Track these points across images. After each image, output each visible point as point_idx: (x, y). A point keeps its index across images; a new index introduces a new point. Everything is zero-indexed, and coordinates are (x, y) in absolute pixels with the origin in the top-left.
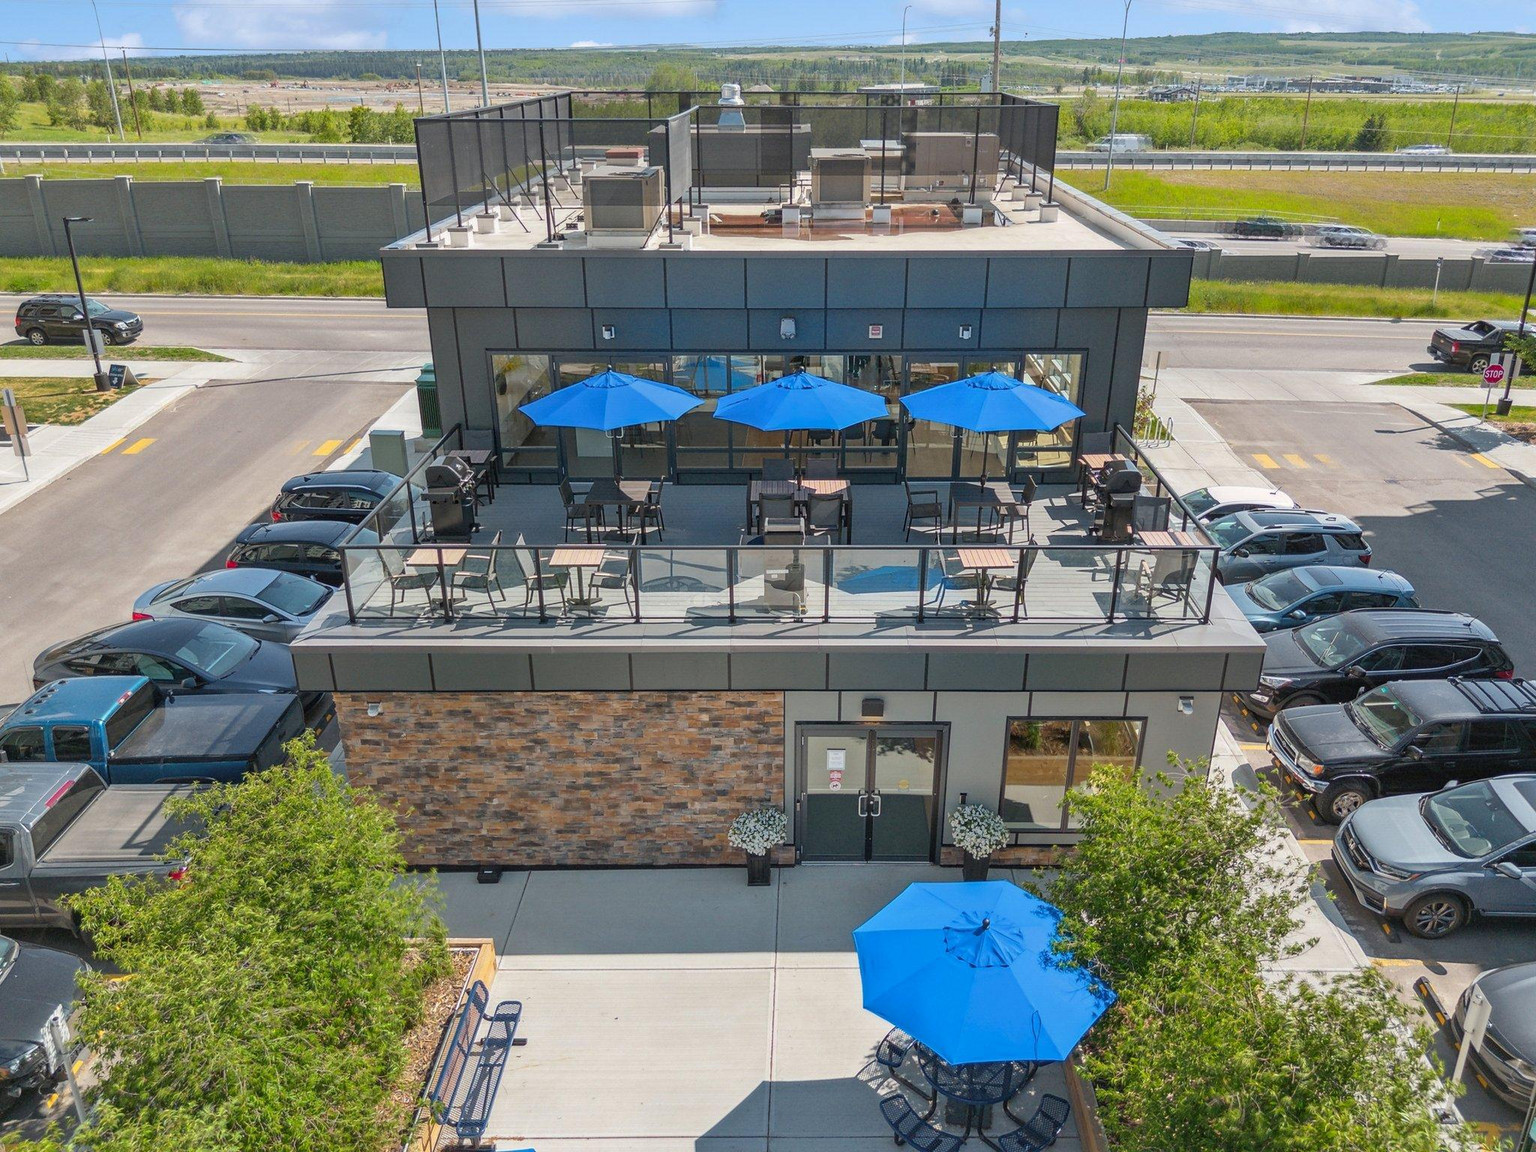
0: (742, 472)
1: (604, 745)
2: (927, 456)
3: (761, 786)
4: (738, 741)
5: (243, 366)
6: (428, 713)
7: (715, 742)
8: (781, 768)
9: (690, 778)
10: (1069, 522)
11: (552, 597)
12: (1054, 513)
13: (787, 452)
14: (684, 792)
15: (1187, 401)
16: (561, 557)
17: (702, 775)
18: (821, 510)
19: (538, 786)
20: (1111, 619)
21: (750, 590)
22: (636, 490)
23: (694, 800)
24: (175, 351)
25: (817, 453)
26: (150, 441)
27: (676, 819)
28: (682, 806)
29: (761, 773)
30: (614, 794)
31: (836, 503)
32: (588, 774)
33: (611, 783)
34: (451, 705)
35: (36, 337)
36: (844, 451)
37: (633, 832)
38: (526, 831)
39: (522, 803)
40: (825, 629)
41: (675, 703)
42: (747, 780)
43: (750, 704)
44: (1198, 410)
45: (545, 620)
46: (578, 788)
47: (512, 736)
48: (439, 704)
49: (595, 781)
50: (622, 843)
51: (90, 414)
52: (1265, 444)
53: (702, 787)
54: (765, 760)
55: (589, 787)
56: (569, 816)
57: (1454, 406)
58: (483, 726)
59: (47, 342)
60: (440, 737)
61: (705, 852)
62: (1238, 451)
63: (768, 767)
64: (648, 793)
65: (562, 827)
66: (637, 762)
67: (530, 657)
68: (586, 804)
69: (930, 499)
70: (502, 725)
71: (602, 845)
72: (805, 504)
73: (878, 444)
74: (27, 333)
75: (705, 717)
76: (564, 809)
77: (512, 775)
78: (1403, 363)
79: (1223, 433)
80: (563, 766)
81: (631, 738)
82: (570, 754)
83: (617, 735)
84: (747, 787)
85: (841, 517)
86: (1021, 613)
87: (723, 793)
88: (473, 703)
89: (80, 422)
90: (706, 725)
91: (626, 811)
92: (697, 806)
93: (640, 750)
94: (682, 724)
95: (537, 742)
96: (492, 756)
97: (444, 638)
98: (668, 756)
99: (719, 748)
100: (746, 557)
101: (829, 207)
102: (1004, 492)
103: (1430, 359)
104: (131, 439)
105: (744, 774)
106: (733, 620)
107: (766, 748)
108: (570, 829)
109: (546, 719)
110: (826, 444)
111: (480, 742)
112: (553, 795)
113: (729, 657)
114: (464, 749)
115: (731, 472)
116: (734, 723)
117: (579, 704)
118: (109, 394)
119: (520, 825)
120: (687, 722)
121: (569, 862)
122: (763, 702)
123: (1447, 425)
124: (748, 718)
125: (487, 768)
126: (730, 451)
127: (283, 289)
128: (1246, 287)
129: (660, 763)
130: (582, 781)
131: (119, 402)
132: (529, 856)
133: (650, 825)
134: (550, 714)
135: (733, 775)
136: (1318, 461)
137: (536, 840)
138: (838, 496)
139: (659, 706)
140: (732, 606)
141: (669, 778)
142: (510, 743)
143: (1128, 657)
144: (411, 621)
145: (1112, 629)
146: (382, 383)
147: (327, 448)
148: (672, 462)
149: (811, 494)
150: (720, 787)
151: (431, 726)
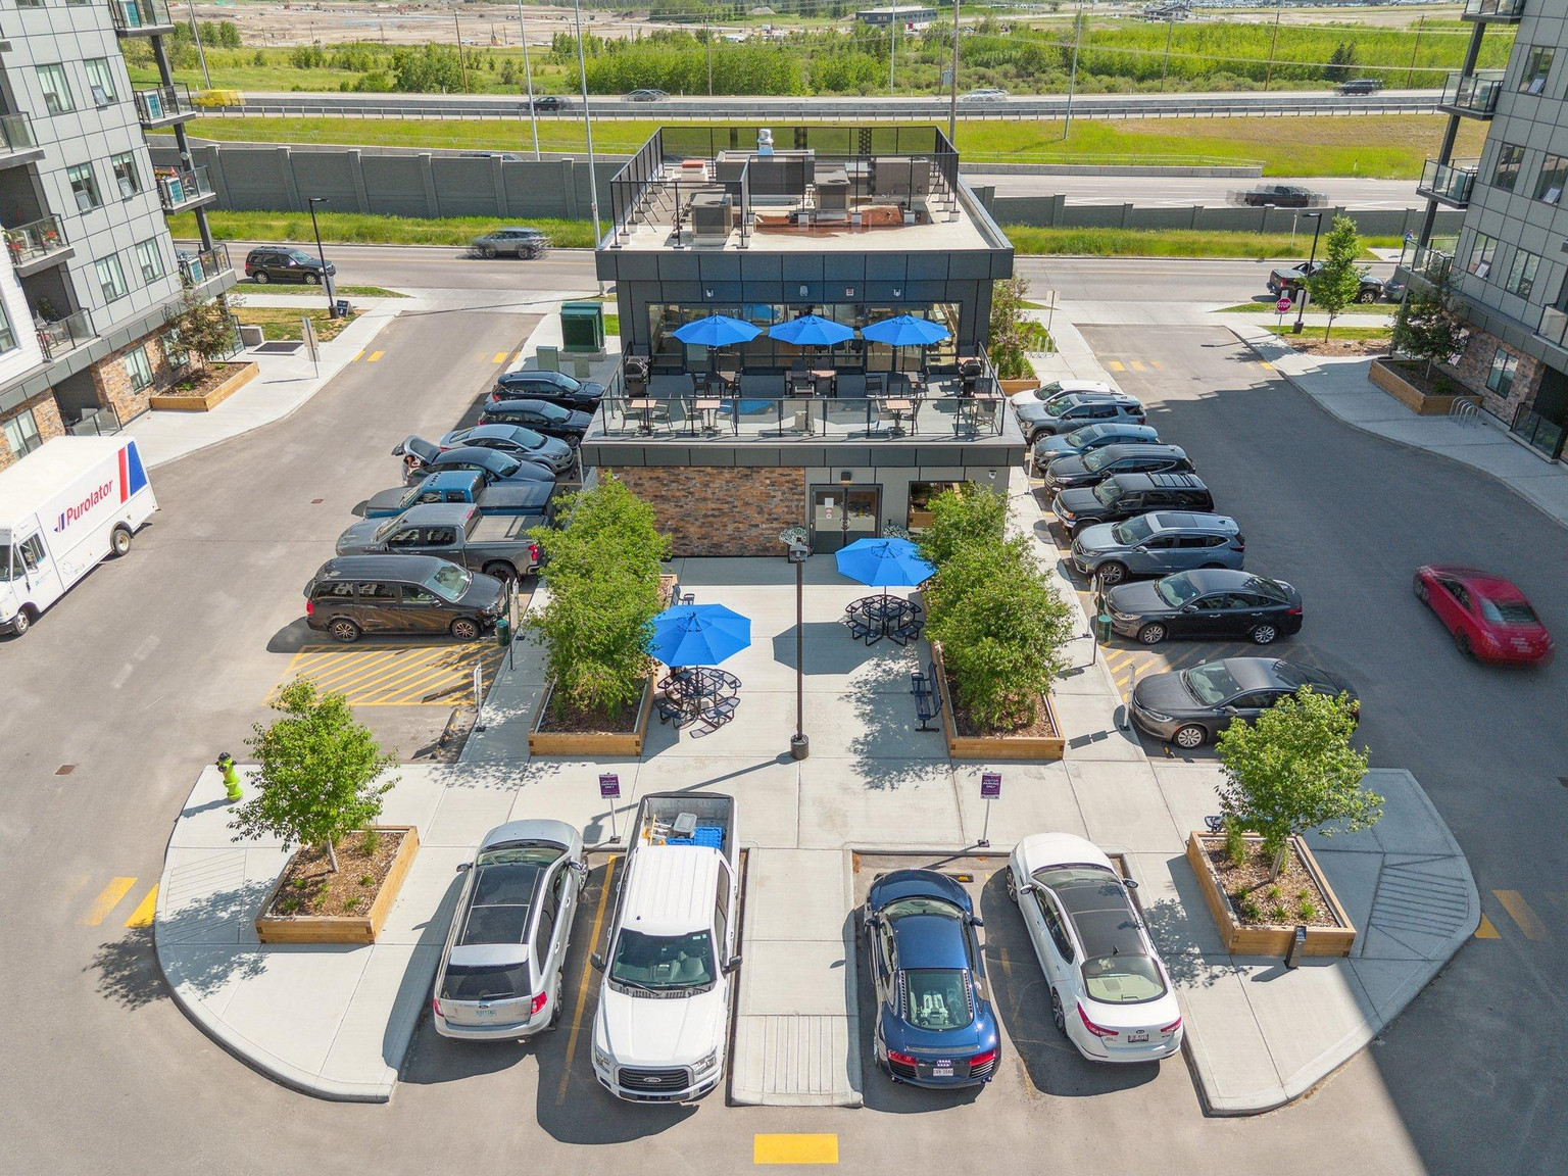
0: (779, 368)
1: (721, 494)
2: (878, 360)
3: (794, 516)
4: (784, 493)
5: (418, 301)
6: (640, 479)
7: (773, 494)
8: (803, 507)
9: (761, 512)
10: (949, 393)
11: (698, 424)
12: (943, 388)
13: (803, 357)
14: (757, 518)
15: (1076, 325)
16: (701, 404)
17: (766, 510)
18: (824, 385)
19: (689, 515)
20: (957, 434)
21: (789, 423)
22: (729, 376)
23: (762, 523)
24: (366, 289)
25: (820, 358)
26: (381, 353)
27: (754, 532)
28: (757, 526)
29: (794, 510)
30: (725, 520)
31: (829, 381)
32: (713, 510)
33: (723, 514)
34: (651, 474)
35: (261, 277)
36: (834, 356)
37: (733, 539)
38: (683, 538)
39: (681, 524)
40: (823, 439)
41: (754, 474)
42: (787, 513)
43: (789, 475)
44: (1081, 332)
45: (693, 434)
46: (708, 516)
47: (678, 490)
48: (646, 474)
49: (716, 513)
50: (728, 545)
51: (335, 334)
52: (1120, 355)
53: (766, 516)
54: (796, 503)
55: (713, 516)
56: (704, 531)
57: (1264, 327)
58: (665, 485)
59: (269, 281)
60: (645, 490)
61: (767, 549)
62: (1100, 360)
63: (797, 506)
64: (741, 520)
65: (700, 536)
66: (735, 504)
67: (690, 450)
68: (711, 524)
69: (877, 380)
70: (673, 484)
71: (719, 546)
72: (814, 382)
73: (853, 352)
74: (255, 274)
75: (768, 482)
76: (701, 527)
77: (678, 509)
78: (1246, 296)
79: (1094, 348)
80: (701, 505)
81: (733, 491)
82: (705, 499)
83: (726, 490)
84: (787, 516)
85: (832, 389)
86: (915, 431)
87: (776, 519)
88: (661, 473)
89: (330, 340)
90: (768, 485)
91: (730, 528)
92: (764, 526)
93: (738, 498)
94: (757, 485)
95: (690, 493)
96: (669, 500)
97: (649, 441)
98: (751, 501)
99: (774, 497)
100: (788, 404)
101: (826, 212)
102: (913, 377)
103: (1267, 292)
104: (368, 351)
105: (786, 510)
106: (780, 435)
107: (796, 497)
108: (704, 537)
109: (694, 481)
110: (825, 353)
111: (663, 493)
112: (697, 520)
113: (780, 450)
114: (656, 496)
115: (773, 368)
116: (782, 484)
117: (709, 474)
118: (340, 321)
119: (680, 535)
120: (759, 484)
121: (703, 554)
122: (795, 474)
123: (1249, 342)
124: (788, 482)
125: (666, 506)
126: (773, 356)
127: (420, 240)
128: (1150, 235)
129: (747, 504)
130: (710, 513)
131: (350, 326)
132: (684, 551)
133: (742, 535)
134: (696, 479)
135: (780, 510)
136: (1152, 366)
137: (688, 543)
138: (831, 378)
139: (747, 475)
140: (780, 430)
141: (751, 512)
142: (678, 494)
143: (962, 449)
144: (632, 434)
145: (957, 438)
146: (521, 314)
147: (501, 358)
148: (742, 363)
149: (817, 377)
150: (775, 516)
151: (642, 485)
